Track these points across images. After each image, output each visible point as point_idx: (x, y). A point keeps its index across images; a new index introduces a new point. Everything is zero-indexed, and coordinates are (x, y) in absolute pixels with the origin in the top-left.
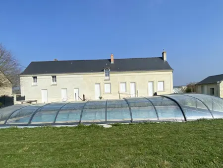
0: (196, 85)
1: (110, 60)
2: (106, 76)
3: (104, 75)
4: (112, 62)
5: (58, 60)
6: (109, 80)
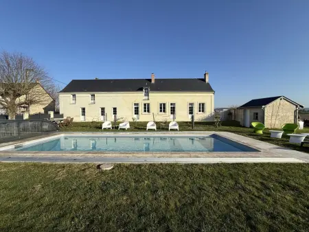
0: (238, 108)
1: (150, 80)
2: (145, 95)
3: (143, 94)
4: (153, 82)
5: (99, 79)
6: (148, 99)
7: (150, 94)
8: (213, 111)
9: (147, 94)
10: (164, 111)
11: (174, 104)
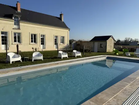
2: (15, 24)
3: (13, 23)
4: (19, 11)
6: (19, 29)
7: (21, 24)
8: (69, 43)
9: (17, 23)
10: (35, 42)
11: (44, 36)
